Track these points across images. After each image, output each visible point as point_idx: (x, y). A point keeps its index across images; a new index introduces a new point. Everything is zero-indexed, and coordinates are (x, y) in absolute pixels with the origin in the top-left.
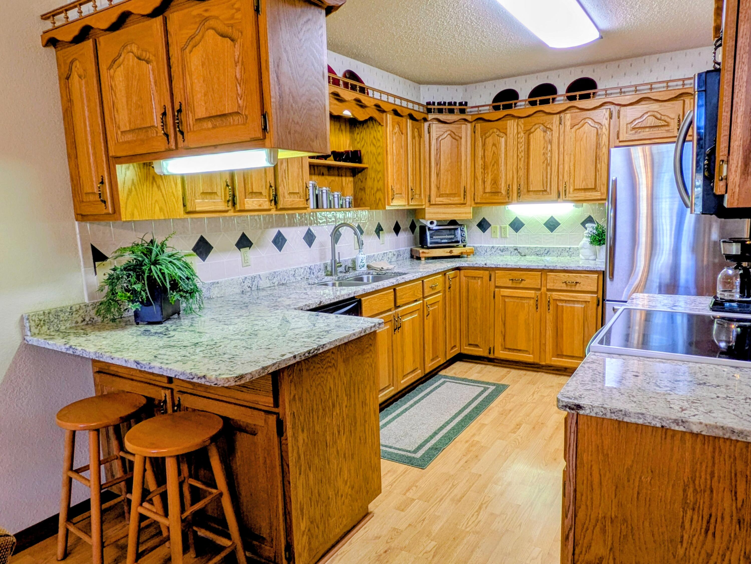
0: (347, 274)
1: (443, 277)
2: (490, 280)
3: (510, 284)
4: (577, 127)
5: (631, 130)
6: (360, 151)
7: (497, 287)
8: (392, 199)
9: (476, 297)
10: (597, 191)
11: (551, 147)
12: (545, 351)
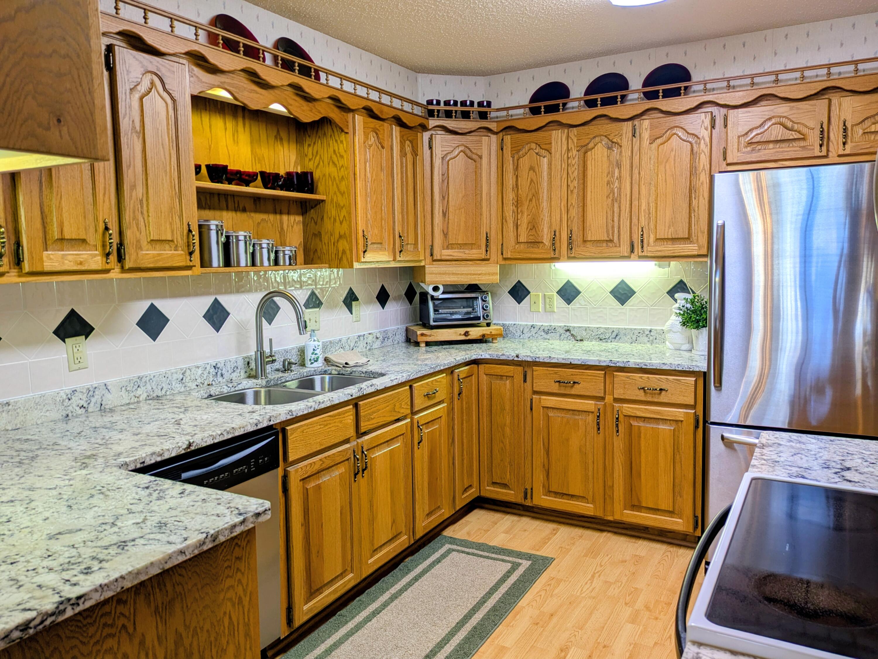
0: (286, 375)
1: (449, 378)
2: (525, 381)
3: (555, 388)
4: (659, 141)
5: (746, 147)
6: (312, 173)
7: (535, 392)
8: (364, 252)
9: (503, 409)
10: (691, 242)
11: (620, 172)
12: (612, 499)
